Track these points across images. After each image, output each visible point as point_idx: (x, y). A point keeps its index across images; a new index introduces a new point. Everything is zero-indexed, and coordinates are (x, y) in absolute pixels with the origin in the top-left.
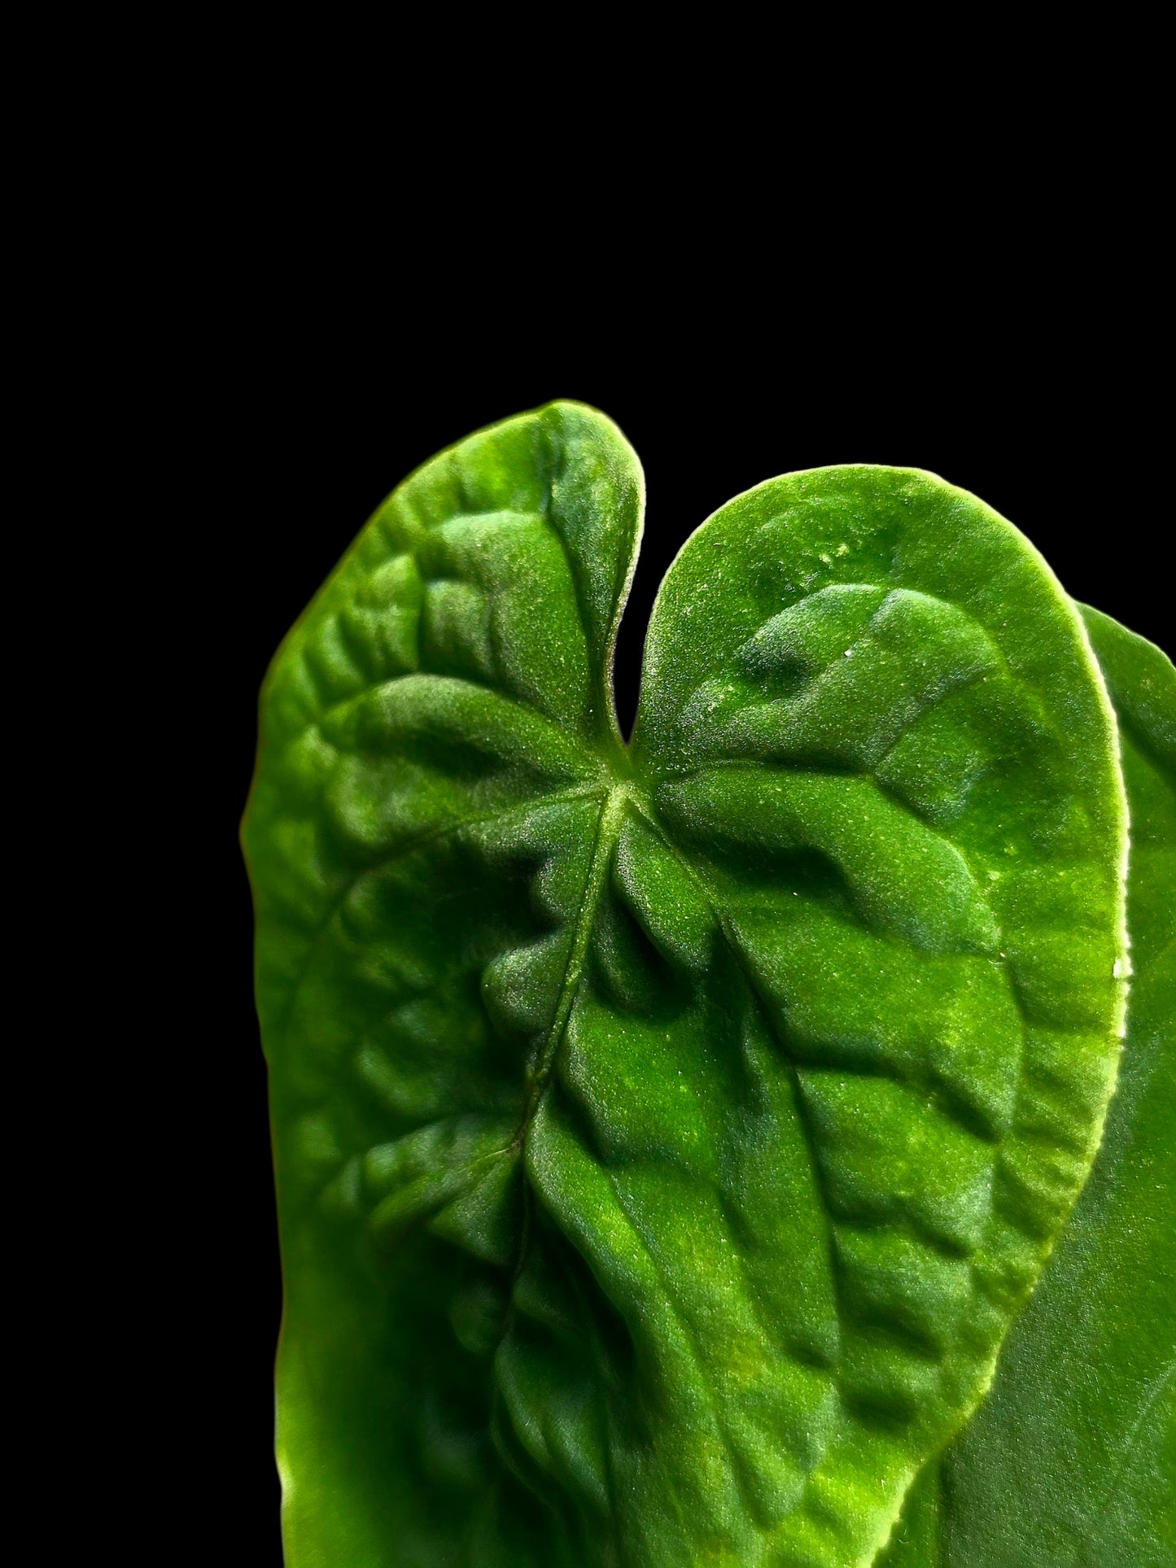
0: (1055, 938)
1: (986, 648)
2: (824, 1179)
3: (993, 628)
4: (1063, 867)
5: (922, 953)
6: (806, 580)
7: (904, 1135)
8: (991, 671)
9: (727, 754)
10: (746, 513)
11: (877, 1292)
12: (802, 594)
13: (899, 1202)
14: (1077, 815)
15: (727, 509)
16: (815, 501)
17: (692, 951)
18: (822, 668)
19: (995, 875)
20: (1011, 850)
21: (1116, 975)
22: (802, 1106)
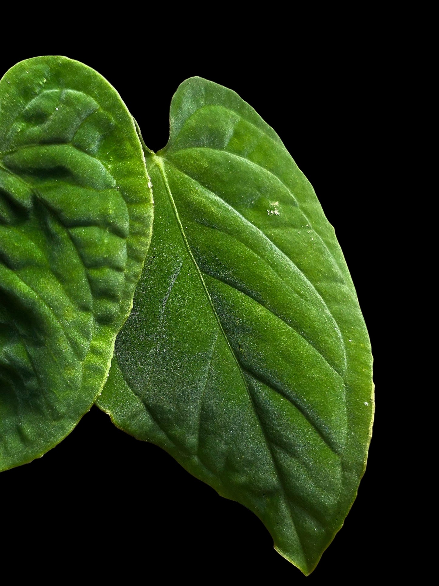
0: (131, 179)
1: (95, 103)
2: (82, 258)
3: (95, 97)
4: (128, 161)
5: (97, 189)
6: (37, 90)
7: (103, 241)
8: (97, 110)
9: (26, 143)
10: (14, 73)
11: (102, 286)
12: (36, 94)
13: (105, 259)
14: (128, 146)
15: (9, 72)
16: (33, 67)
17: (28, 203)
18: (51, 114)
19: (110, 166)
20: (112, 159)
21: (149, 187)
22: (72, 239)
